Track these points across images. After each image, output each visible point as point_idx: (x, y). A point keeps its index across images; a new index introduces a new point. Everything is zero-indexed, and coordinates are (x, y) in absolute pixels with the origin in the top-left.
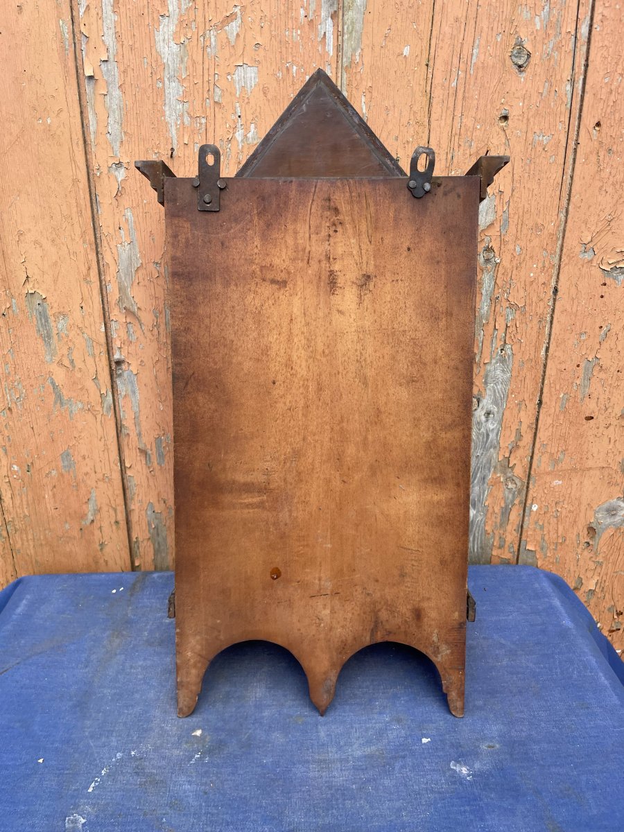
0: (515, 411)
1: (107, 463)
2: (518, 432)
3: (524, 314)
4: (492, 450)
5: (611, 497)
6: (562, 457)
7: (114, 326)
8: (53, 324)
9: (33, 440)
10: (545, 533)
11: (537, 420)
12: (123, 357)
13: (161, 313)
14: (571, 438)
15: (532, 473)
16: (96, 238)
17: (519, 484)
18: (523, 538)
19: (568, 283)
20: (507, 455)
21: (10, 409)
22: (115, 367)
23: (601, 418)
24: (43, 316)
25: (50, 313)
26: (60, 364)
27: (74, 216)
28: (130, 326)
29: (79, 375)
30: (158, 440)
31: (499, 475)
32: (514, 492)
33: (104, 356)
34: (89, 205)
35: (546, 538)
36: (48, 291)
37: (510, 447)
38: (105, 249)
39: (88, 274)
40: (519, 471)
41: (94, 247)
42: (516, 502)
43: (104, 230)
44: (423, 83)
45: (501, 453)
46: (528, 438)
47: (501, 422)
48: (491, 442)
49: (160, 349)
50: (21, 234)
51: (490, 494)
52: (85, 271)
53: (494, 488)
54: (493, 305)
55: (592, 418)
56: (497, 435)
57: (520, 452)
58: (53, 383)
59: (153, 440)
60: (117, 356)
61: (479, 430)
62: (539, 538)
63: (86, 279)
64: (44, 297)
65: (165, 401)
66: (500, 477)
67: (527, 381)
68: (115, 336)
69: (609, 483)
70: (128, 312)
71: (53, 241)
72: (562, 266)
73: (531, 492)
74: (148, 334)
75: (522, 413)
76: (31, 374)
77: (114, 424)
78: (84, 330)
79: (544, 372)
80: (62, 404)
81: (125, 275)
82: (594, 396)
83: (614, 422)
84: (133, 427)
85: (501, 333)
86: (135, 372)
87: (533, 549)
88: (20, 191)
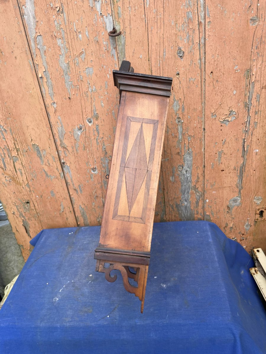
0: (196, 170)
1: (65, 194)
2: (198, 176)
3: (194, 138)
4: (190, 183)
5: (234, 196)
6: (215, 184)
7: (60, 152)
8: (41, 153)
9: (41, 188)
10: (212, 209)
11: (204, 172)
12: (64, 161)
13: (74, 147)
14: (217, 178)
15: (205, 189)
16: (50, 126)
17: (201, 193)
18: (205, 211)
19: (208, 127)
20: (195, 184)
21: (33, 179)
22: (62, 165)
23: (227, 170)
24: (38, 150)
25: (40, 150)
26: (46, 165)
27: (43, 120)
28: (65, 152)
29: (52, 168)
30: (79, 186)
31: (193, 191)
32: (199, 196)
33: (59, 162)
34: (47, 116)
35: (213, 210)
36: (39, 143)
37: (196, 182)
38: (53, 129)
39: (50, 137)
40: (200, 189)
41: (50, 129)
42: (201, 199)
43: (53, 123)
44: (148, 66)
45: (193, 184)
46: (201, 178)
47: (191, 174)
48: (189, 180)
49: (75, 158)
50: (28, 127)
51: (191, 197)
52: (49, 136)
53: (192, 195)
54: (183, 136)
55: (224, 170)
56: (191, 178)
57: (199, 183)
58: (44, 171)
59: (77, 186)
60: (62, 161)
61: (184, 177)
62: (210, 211)
63: (49, 138)
64: (37, 145)
65: (80, 174)
66: (194, 191)
67: (199, 160)
68: (61, 155)
69: (233, 191)
70: (64, 148)
71: (38, 128)
72: (205, 121)
73: (205, 196)
74: (71, 154)
75: (198, 170)
76: (38, 168)
77: (65, 182)
78: (51, 154)
79: (204, 156)
80: (48, 176)
81: (61, 136)
82: (223, 163)
83: (232, 171)
84: (71, 182)
85: (187, 145)
86: (69, 166)
87: (209, 214)
88: (25, 114)
